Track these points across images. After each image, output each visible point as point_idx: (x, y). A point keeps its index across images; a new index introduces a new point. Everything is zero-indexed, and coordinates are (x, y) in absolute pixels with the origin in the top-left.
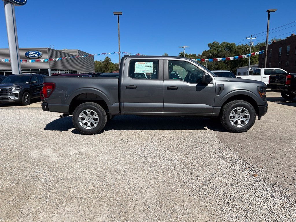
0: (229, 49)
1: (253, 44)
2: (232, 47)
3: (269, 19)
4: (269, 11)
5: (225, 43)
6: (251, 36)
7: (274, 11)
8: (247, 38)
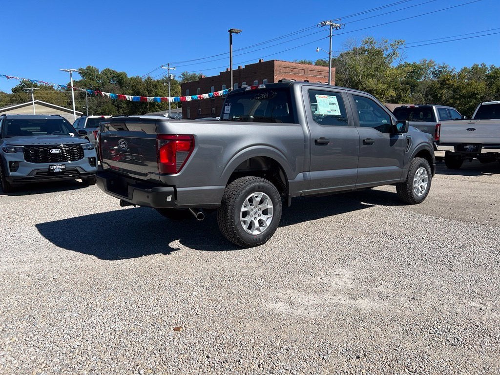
0: (117, 82)
1: (172, 76)
2: (122, 79)
3: (231, 43)
4: (231, 32)
5: (109, 70)
6: (168, 64)
7: (238, 33)
8: (162, 66)
